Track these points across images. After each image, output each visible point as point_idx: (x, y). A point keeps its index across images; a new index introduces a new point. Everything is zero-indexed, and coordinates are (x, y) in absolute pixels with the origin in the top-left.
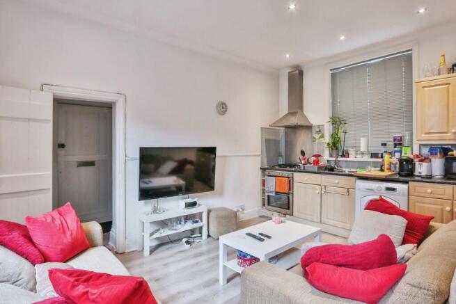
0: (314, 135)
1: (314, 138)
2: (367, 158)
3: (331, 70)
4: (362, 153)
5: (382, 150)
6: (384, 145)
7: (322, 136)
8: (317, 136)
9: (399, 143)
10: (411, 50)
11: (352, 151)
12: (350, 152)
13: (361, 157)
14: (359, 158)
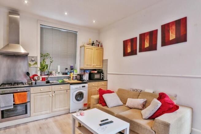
0: (30, 63)
1: (30, 64)
2: (61, 75)
3: (41, 25)
4: (59, 73)
5: (67, 71)
6: (66, 69)
7: (36, 63)
8: (32, 63)
9: (72, 68)
10: (77, 32)
11: (54, 72)
12: (53, 73)
13: (58, 74)
14: (58, 75)
